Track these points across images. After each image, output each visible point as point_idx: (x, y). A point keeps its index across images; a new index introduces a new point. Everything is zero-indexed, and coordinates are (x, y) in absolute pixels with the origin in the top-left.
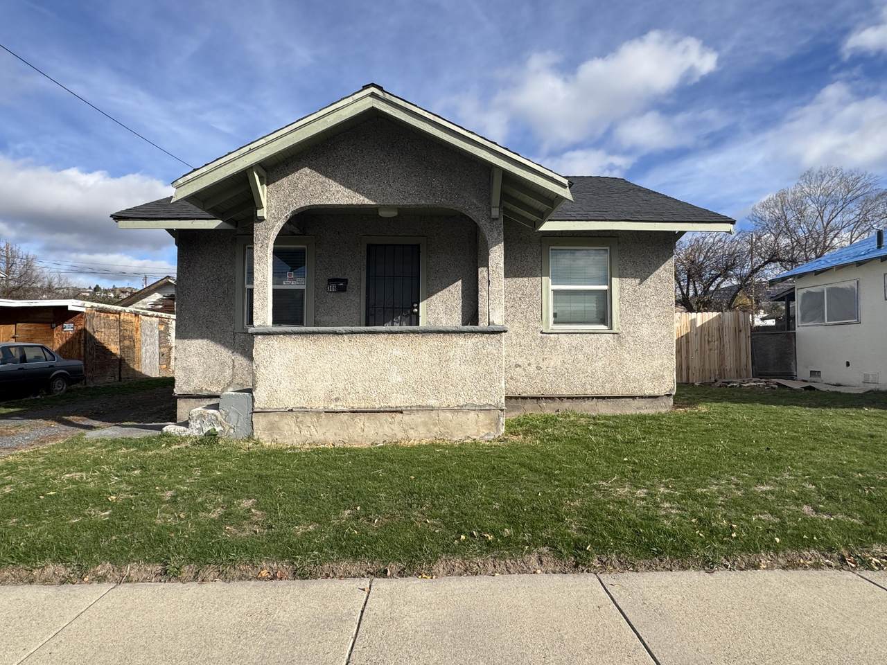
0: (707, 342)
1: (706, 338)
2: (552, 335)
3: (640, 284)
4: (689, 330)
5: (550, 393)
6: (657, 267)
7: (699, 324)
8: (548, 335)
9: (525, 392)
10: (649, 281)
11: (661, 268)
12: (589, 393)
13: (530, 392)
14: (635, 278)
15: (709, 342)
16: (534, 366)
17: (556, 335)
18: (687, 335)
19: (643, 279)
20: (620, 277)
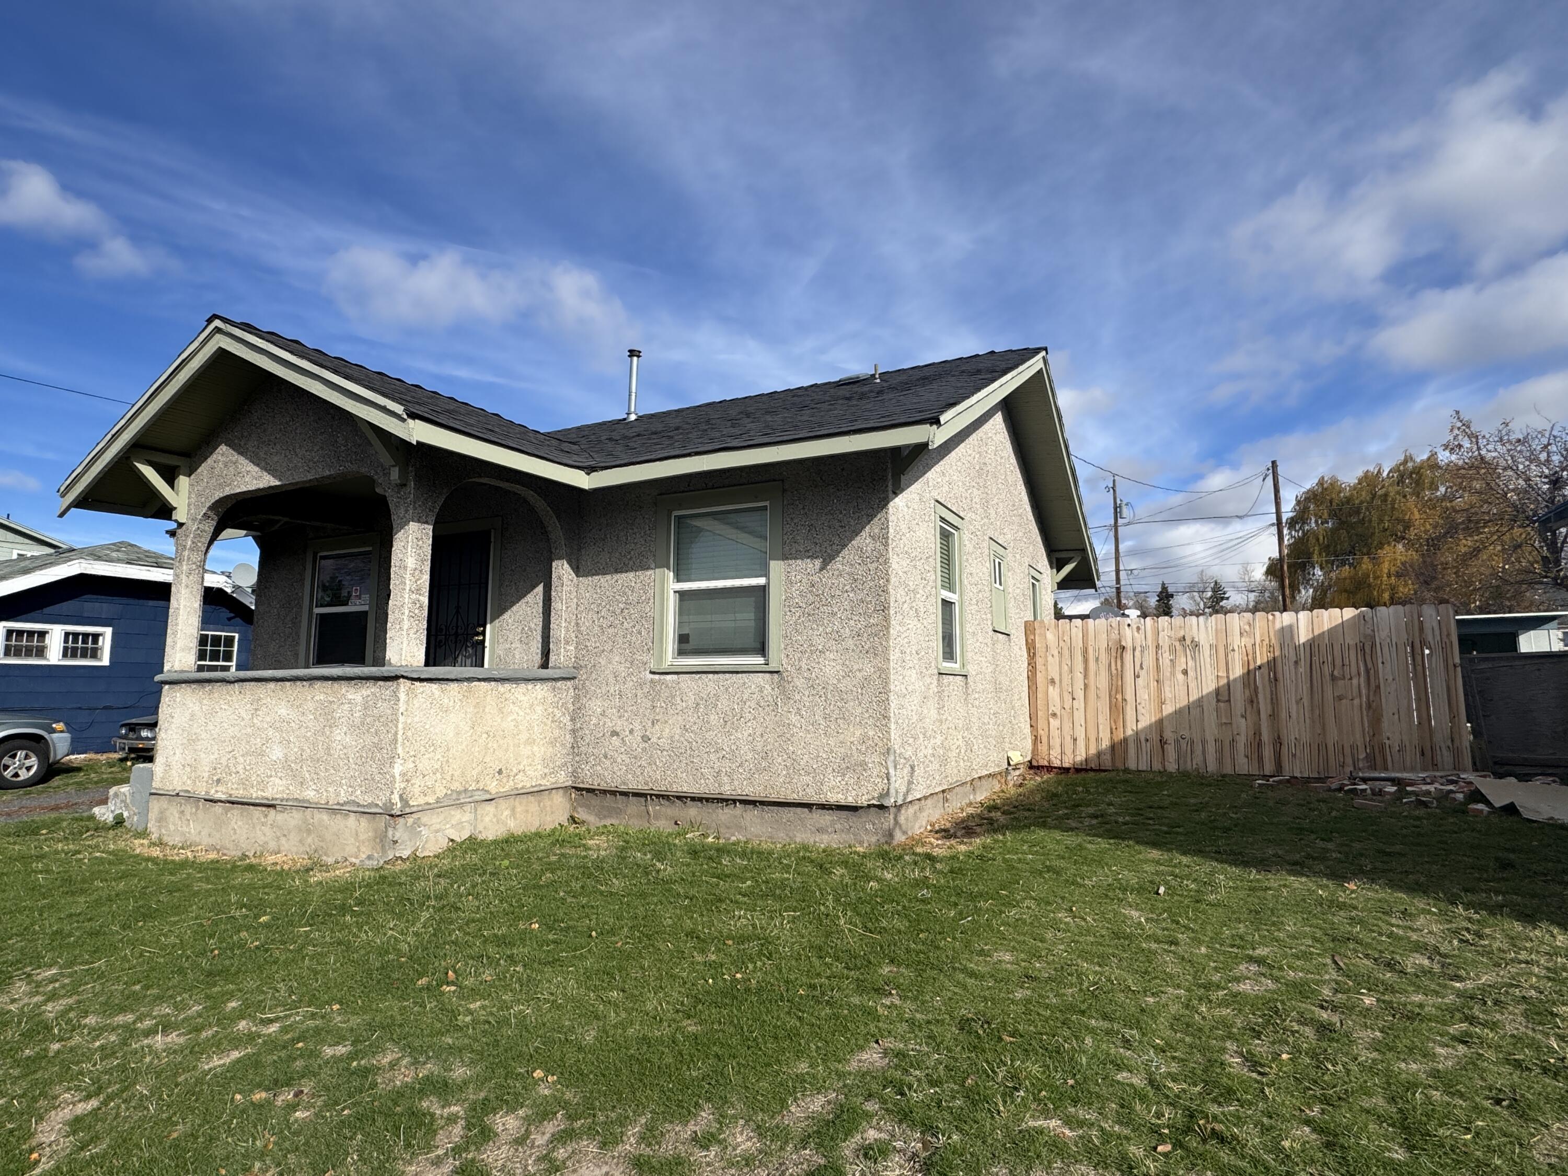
0: (1328, 678)
1: (1327, 670)
2: (669, 677)
3: (821, 569)
4: (1277, 653)
5: (661, 787)
6: (857, 533)
7: (1303, 636)
8: (662, 677)
9: (624, 784)
10: (837, 564)
11: (863, 533)
12: (727, 790)
13: (634, 784)
14: (812, 557)
15: (1333, 678)
16: (638, 734)
17: (675, 677)
18: (1272, 665)
19: (828, 559)
20: (785, 558)
